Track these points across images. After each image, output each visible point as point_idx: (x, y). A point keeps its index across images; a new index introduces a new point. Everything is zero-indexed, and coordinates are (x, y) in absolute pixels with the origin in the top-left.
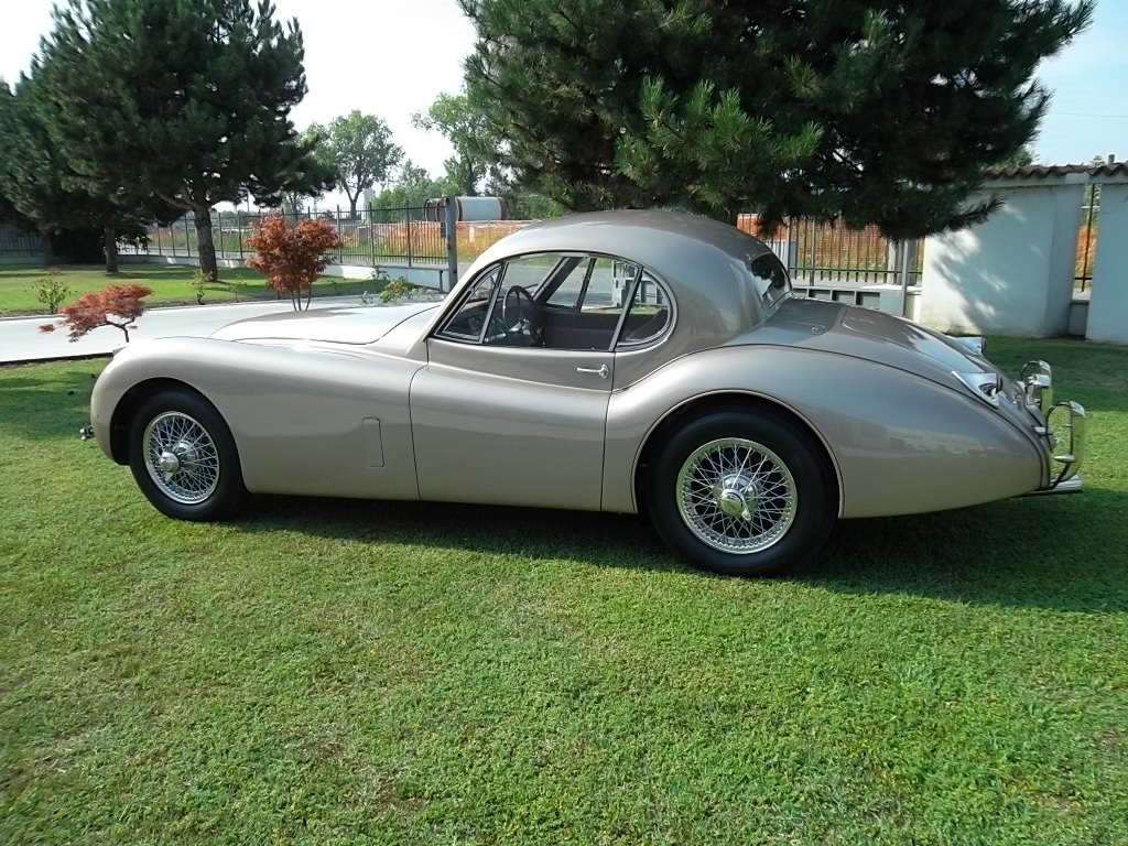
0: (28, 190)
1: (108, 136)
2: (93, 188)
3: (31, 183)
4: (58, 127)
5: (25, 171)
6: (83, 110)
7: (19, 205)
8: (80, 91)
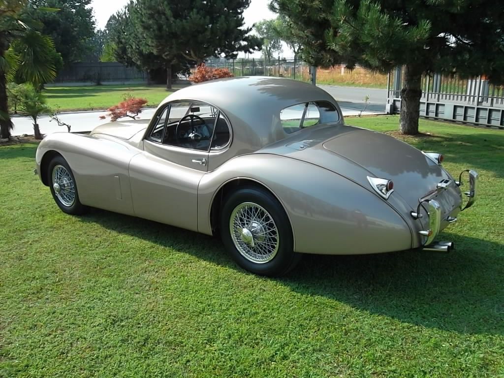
0: (136, 52)
1: (160, 28)
2: (155, 52)
3: (138, 49)
4: (141, 25)
5: (136, 43)
6: (151, 16)
7: (134, 58)
8: (150, 8)
